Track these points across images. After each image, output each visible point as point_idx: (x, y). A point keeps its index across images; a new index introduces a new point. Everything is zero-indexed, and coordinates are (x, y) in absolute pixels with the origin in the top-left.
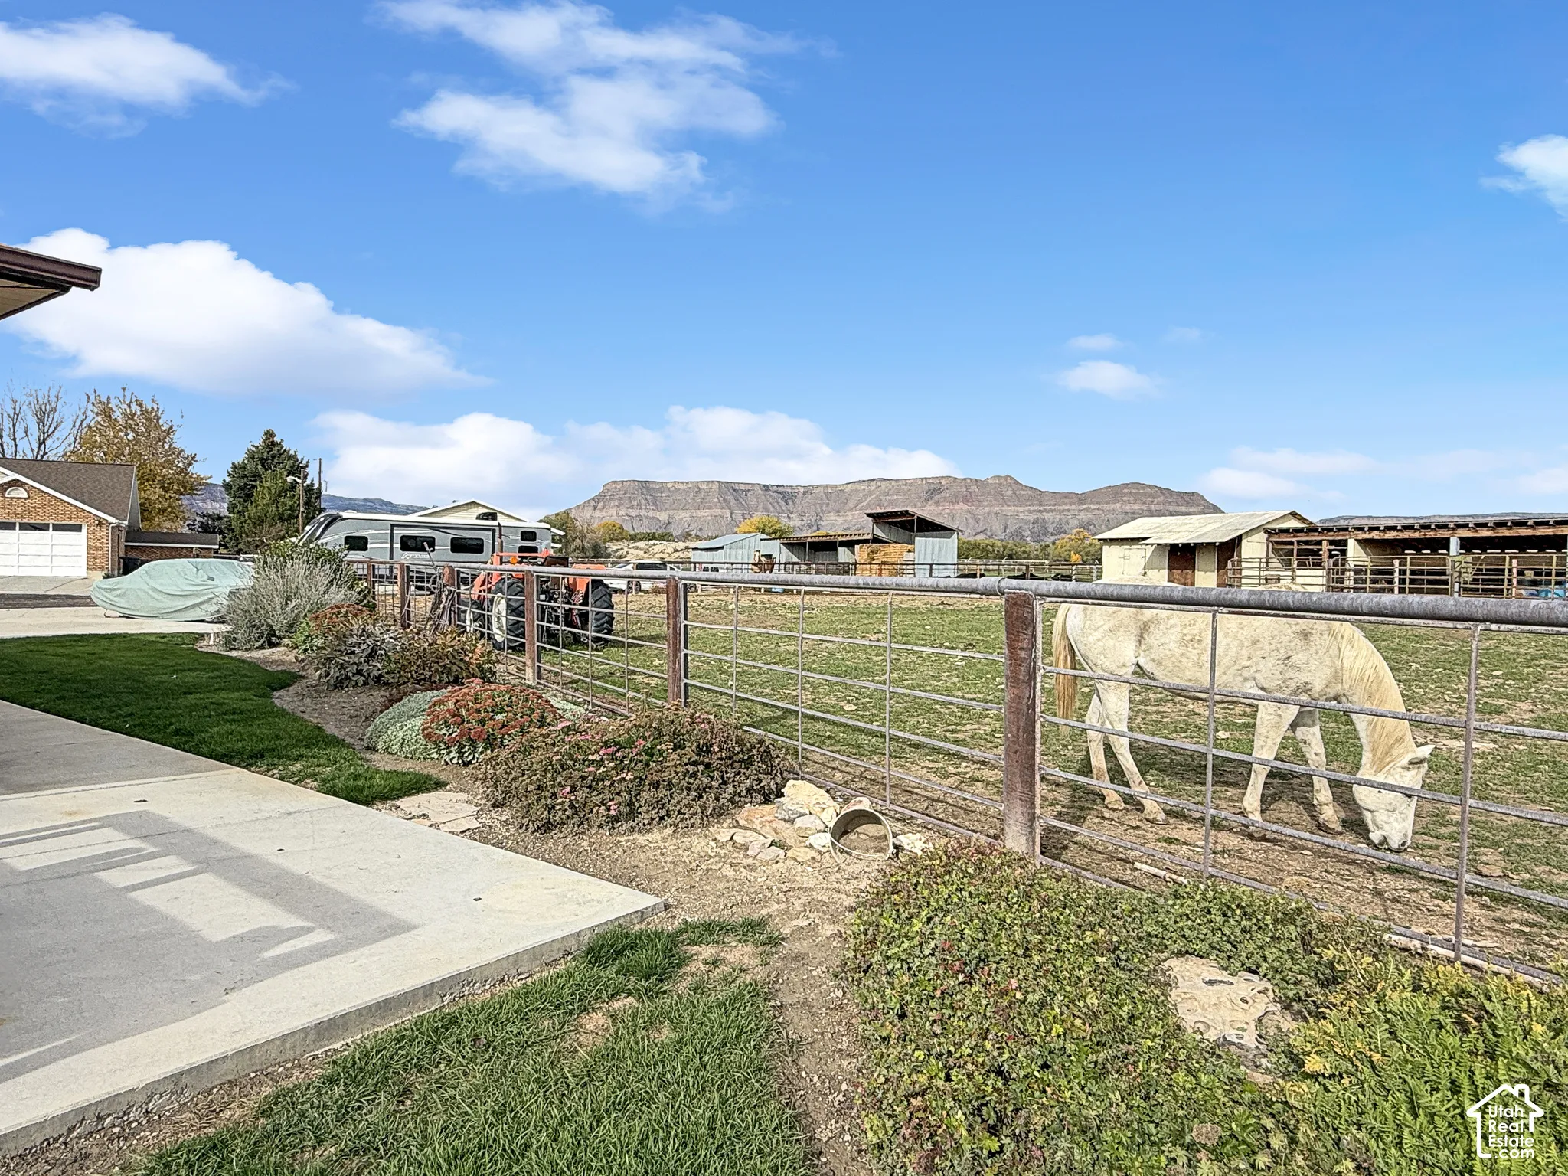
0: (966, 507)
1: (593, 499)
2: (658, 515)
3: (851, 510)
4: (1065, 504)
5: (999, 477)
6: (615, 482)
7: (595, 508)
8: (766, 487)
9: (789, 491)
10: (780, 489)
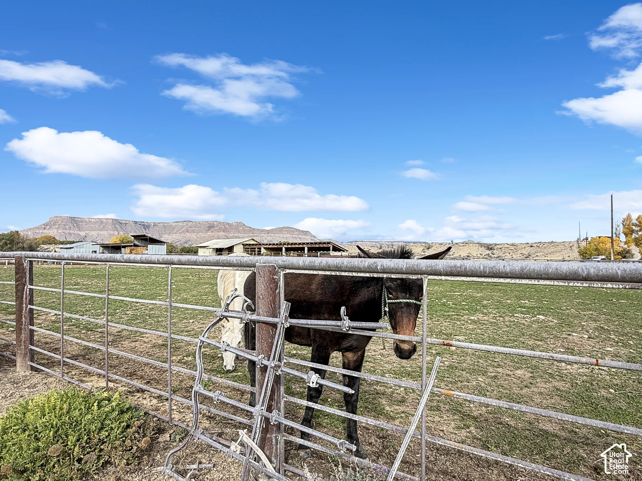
0: (224, 234)
1: (44, 224)
2: (80, 233)
3: (175, 233)
4: (262, 233)
5: (237, 223)
6: (57, 217)
7: (45, 229)
8: (136, 223)
9: (147, 224)
10: (142, 224)
